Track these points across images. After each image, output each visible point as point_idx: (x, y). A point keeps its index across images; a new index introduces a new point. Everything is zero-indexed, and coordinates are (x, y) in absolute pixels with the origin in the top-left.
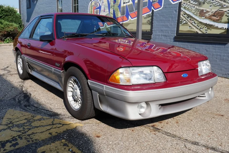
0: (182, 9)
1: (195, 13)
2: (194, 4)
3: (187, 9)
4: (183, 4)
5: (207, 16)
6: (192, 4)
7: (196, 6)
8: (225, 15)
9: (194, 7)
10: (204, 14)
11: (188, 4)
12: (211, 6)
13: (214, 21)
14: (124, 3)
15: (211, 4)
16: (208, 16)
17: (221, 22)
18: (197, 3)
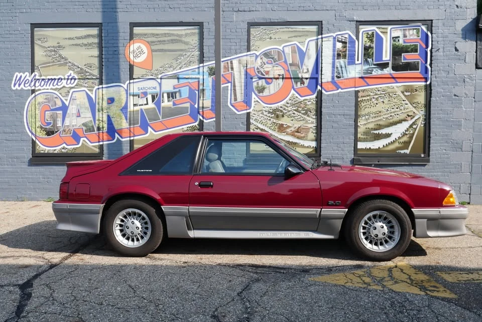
0: (251, 121)
1: (272, 128)
2: (269, 117)
3: (259, 122)
4: (253, 115)
5: (288, 132)
6: (266, 115)
7: (272, 119)
8: (310, 132)
9: (270, 120)
10: (285, 129)
11: (261, 115)
12: (292, 120)
13: (298, 138)
14: (135, 105)
15: (292, 118)
16: (290, 132)
17: (306, 140)
18: (273, 115)
